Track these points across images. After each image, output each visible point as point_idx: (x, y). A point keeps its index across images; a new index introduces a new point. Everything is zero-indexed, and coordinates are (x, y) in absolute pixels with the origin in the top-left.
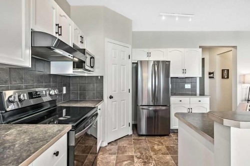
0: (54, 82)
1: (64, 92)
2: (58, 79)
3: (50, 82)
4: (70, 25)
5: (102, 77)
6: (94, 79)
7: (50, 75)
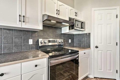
0: (63, 37)
1: (70, 42)
2: (66, 36)
3: (61, 37)
4: (67, 8)
5: (89, 34)
6: (85, 35)
7: (62, 34)
